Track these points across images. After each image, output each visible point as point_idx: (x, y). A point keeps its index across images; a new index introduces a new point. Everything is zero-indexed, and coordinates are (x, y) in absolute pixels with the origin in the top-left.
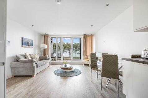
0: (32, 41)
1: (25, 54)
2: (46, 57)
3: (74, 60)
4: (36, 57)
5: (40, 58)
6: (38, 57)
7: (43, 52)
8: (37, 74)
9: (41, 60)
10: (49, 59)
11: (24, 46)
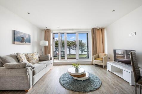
0: (29, 36)
1: (17, 54)
2: (48, 57)
3: (81, 59)
4: (34, 57)
5: (39, 58)
6: (36, 57)
7: (43, 50)
8: (33, 86)
9: (40, 61)
10: (51, 59)
11: (16, 42)
